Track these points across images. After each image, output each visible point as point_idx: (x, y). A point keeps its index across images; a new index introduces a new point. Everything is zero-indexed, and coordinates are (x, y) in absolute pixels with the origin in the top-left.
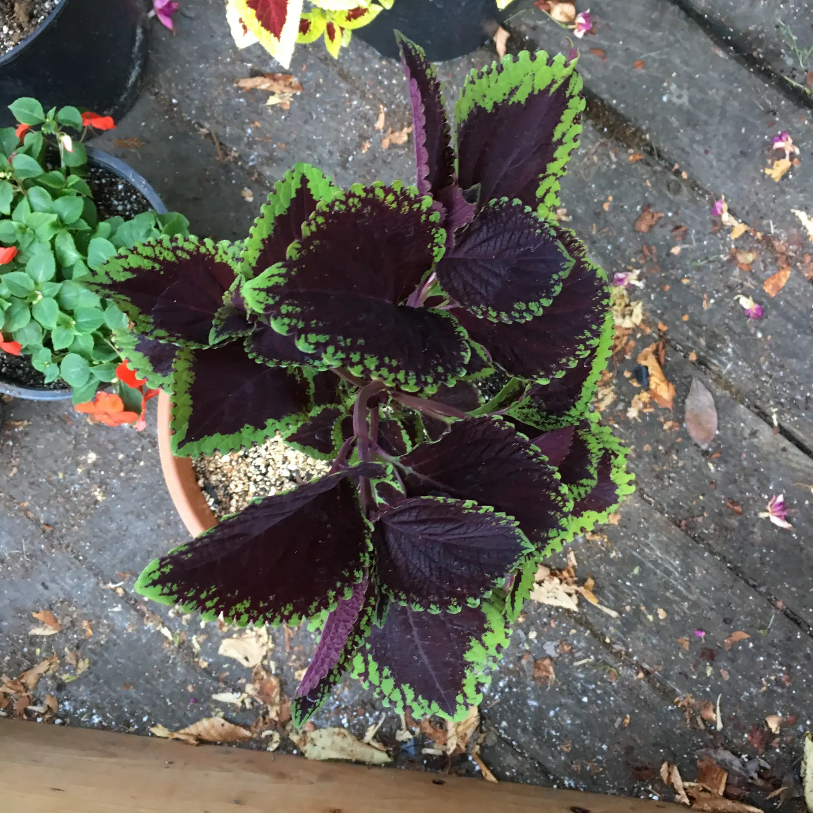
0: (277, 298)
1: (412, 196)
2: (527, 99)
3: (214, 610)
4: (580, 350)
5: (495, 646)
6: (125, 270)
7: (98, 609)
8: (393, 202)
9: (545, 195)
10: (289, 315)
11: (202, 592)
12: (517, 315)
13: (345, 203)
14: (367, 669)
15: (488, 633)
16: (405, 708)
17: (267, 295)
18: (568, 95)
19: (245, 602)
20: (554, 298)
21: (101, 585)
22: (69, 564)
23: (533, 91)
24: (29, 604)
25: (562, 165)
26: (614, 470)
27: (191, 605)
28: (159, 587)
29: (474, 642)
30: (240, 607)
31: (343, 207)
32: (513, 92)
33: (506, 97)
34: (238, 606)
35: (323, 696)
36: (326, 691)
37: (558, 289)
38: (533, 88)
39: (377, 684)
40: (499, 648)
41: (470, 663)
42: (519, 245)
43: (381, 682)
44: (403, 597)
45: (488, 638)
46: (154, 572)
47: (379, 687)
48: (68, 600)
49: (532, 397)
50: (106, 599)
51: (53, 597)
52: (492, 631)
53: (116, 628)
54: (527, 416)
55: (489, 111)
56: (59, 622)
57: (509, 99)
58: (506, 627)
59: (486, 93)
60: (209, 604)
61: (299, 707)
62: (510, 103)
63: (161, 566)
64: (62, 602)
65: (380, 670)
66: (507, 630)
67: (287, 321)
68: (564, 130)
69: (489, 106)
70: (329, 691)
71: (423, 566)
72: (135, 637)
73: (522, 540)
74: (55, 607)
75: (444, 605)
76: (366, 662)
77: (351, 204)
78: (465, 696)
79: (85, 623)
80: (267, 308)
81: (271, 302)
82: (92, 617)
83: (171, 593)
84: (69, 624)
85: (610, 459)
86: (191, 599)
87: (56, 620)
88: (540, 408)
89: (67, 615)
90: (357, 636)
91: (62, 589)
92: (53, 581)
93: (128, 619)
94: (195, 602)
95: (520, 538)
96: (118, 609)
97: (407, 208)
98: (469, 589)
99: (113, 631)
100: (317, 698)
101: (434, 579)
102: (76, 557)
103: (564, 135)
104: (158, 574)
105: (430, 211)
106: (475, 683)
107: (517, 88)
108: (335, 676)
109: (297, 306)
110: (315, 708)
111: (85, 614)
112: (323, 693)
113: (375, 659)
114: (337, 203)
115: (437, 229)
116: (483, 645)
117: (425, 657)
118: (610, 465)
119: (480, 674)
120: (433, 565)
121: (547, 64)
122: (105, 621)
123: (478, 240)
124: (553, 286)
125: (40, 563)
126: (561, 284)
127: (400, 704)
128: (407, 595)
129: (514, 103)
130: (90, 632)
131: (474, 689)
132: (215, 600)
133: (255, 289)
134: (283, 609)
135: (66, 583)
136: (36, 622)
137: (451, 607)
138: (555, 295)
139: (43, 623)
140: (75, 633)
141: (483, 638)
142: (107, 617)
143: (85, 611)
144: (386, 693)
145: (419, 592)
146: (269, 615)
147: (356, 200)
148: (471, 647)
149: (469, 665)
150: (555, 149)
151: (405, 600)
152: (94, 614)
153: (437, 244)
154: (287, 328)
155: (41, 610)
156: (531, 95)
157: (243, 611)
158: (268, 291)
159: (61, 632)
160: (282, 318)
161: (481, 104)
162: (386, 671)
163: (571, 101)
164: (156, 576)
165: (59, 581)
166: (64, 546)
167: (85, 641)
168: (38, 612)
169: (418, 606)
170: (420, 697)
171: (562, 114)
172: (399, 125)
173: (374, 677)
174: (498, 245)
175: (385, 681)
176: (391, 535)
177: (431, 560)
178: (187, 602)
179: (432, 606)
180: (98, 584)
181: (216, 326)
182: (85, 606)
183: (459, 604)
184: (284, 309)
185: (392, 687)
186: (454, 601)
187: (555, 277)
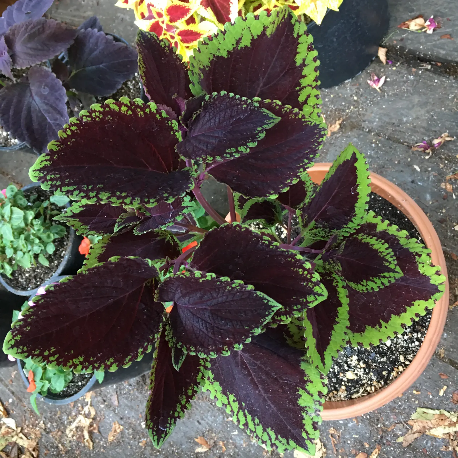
0: (46, 173)
1: (140, 104)
2: (251, 43)
3: (56, 362)
4: (301, 172)
5: (317, 393)
6: (80, 207)
7: (226, 434)
8: (128, 111)
9: (307, 99)
10: (51, 180)
11: (45, 351)
12: (228, 156)
13: (90, 116)
14: (246, 420)
15: (308, 384)
16: (272, 445)
17: (40, 172)
18: (295, 36)
19: (79, 357)
20: (258, 141)
21: (226, 419)
22: (208, 408)
23: (253, 37)
24: (193, 434)
25: (313, 78)
26: (420, 266)
27: (38, 359)
28: (15, 349)
29: (301, 392)
30: (76, 361)
31: (89, 119)
32: (238, 42)
33: (235, 46)
34: (74, 360)
35: (170, 426)
36: (172, 422)
37: (262, 136)
38: (252, 35)
39: (254, 430)
40: (320, 394)
41: (304, 408)
42: (232, 117)
43: (255, 428)
44: (193, 349)
45: (309, 387)
46: (11, 340)
47: (255, 432)
48: (211, 430)
49: (316, 221)
50: (229, 427)
51: (204, 429)
52: (312, 382)
53: (237, 445)
54: (316, 234)
55: (226, 57)
56: (209, 443)
57: (237, 47)
58: (322, 378)
59: (219, 47)
60: (51, 359)
61: (155, 433)
62: (239, 48)
63: (14, 336)
64: (208, 431)
65: (253, 420)
66: (322, 380)
67: (50, 183)
68: (304, 57)
69: (225, 55)
70: (175, 423)
71: (201, 327)
72: (248, 450)
73: (268, 301)
74: (205, 434)
75: (219, 351)
76: (245, 416)
77: (94, 116)
78: (307, 433)
79: (221, 443)
80: (40, 179)
81: (42, 175)
82: (224, 439)
83: (23, 352)
84: (213, 444)
85: (415, 258)
86: (38, 356)
87: (207, 442)
88: (324, 227)
89: (211, 439)
90: (195, 387)
91: (207, 423)
92: (203, 419)
93: (242, 439)
94: (41, 357)
95: (266, 299)
96: (236, 432)
97: (142, 113)
98: (234, 339)
99: (236, 447)
100: (167, 427)
101: (210, 334)
102: (211, 404)
103: (304, 60)
104: (13, 341)
105: (158, 111)
106: (312, 422)
107: (240, 39)
108: (179, 412)
109: (57, 174)
110: (166, 434)
111: (220, 437)
112: (170, 424)
113: (249, 412)
114: (84, 117)
115: (171, 121)
116: (309, 393)
117: (272, 406)
118: (416, 262)
119: (313, 415)
120: (208, 325)
121: (255, 19)
122: (231, 441)
123: (205, 122)
124: (257, 134)
125: (195, 409)
126: (265, 132)
127: (269, 443)
128: (196, 348)
129: (241, 48)
130: (224, 448)
131: (312, 427)
132: (56, 356)
133: (33, 171)
134: (106, 361)
135: (208, 420)
136: (197, 444)
137: (224, 352)
138: (259, 139)
139: (201, 445)
140: (217, 449)
141: (307, 387)
142: (231, 439)
143: (220, 435)
144: (260, 436)
145: (202, 346)
146: (96, 365)
147: (97, 114)
148: (301, 396)
149: (303, 409)
150: (302, 70)
151: (194, 351)
152: (225, 437)
153: (176, 131)
154: (49, 186)
155: (199, 437)
156: (253, 39)
157: (78, 363)
158: (40, 170)
159: (210, 449)
160: (47, 182)
161: (217, 54)
162: (257, 421)
163: (300, 39)
164: (13, 342)
165: (205, 419)
166: (204, 398)
167: (222, 454)
168: (197, 438)
169: (203, 354)
170: (279, 437)
171: (297, 48)
172: (334, 121)
173: (251, 425)
174: (217, 120)
175: (257, 427)
176: (180, 310)
177: (206, 322)
178: (35, 357)
179: (212, 353)
180: (224, 418)
181: (119, 222)
182: (220, 432)
183: (229, 349)
184: (48, 177)
185: (262, 431)
186: (226, 348)
187: (259, 129)
